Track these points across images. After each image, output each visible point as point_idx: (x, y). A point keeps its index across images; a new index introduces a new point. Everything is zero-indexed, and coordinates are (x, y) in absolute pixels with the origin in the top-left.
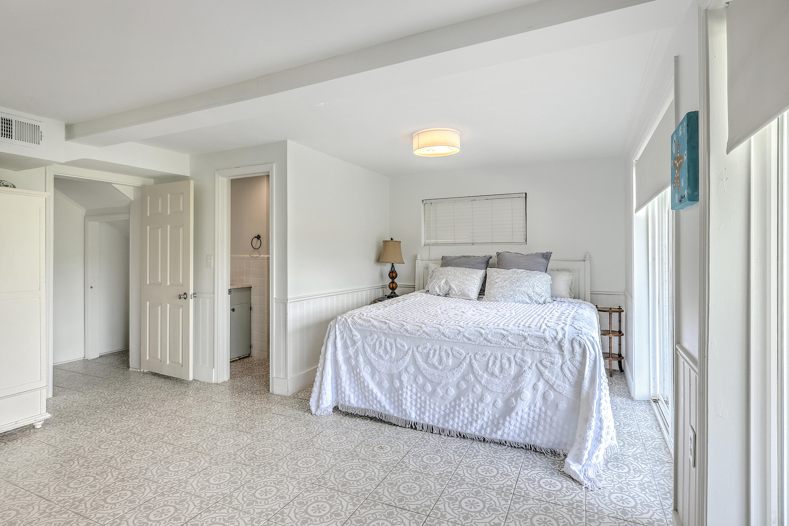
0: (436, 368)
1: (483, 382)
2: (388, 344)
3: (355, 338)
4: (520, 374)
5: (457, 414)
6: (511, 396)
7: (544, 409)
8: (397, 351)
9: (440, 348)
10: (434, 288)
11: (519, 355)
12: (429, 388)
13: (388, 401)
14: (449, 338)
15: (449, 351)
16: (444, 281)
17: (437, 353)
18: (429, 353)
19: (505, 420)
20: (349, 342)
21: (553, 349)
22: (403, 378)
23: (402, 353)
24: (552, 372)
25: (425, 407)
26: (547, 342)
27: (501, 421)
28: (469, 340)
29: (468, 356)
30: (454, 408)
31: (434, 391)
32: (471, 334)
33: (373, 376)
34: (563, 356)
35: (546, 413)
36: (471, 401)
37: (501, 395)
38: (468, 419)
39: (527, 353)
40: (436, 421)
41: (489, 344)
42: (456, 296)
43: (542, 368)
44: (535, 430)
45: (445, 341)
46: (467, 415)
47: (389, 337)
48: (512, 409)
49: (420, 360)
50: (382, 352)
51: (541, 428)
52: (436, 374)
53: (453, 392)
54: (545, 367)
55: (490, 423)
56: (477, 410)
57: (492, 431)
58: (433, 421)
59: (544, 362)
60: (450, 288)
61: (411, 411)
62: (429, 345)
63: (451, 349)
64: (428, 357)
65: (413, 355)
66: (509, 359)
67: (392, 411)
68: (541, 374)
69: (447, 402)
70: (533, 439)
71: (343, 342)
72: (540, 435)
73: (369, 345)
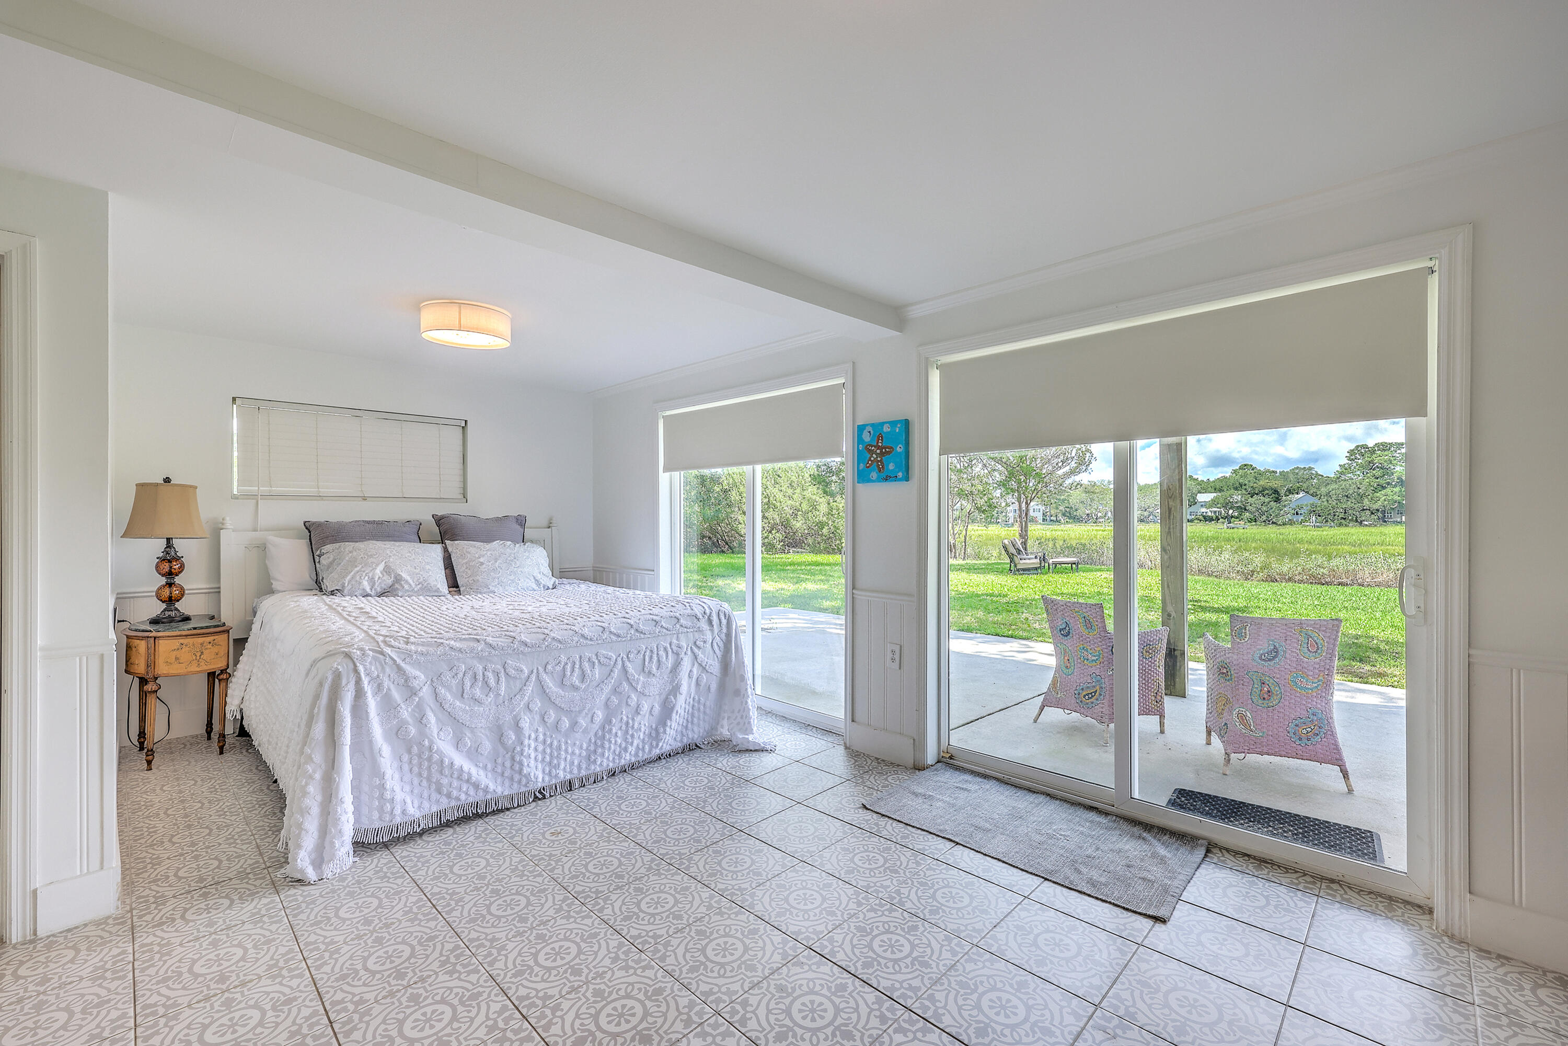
0: (576, 688)
1: (639, 687)
2: (490, 675)
3: (415, 684)
4: (677, 664)
5: (607, 745)
6: (669, 694)
7: (697, 698)
8: (507, 682)
9: (581, 657)
10: (360, 583)
11: (675, 641)
12: (566, 723)
13: (490, 775)
14: (591, 640)
15: (594, 659)
16: (381, 567)
17: (577, 666)
18: (564, 669)
19: (665, 725)
20: (396, 695)
21: (704, 625)
22: (522, 724)
23: (518, 682)
24: (703, 653)
25: (558, 757)
26: (698, 620)
27: (662, 730)
28: (618, 636)
29: (619, 659)
30: (604, 737)
31: (574, 724)
32: (619, 629)
33: (458, 743)
34: (712, 631)
35: (699, 700)
36: (625, 718)
37: (657, 697)
38: (620, 746)
39: (682, 637)
40: (575, 771)
41: (642, 636)
42: (411, 593)
43: (696, 650)
44: (690, 725)
45: (586, 645)
46: (619, 741)
47: (491, 662)
48: (672, 709)
49: (551, 685)
50: (478, 692)
51: (695, 720)
52: (578, 698)
53: (600, 715)
54: (699, 648)
55: (646, 739)
56: (633, 727)
57: (651, 746)
58: (571, 772)
59: (698, 643)
60: (398, 579)
61: (537, 773)
62: (563, 658)
63: (597, 655)
64: (564, 675)
65: (539, 681)
66: (665, 649)
67: (499, 790)
68: (696, 657)
69: (592, 734)
70: (690, 736)
71: (379, 699)
72: (696, 729)
73: (449, 688)
